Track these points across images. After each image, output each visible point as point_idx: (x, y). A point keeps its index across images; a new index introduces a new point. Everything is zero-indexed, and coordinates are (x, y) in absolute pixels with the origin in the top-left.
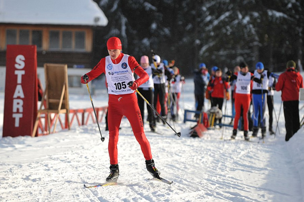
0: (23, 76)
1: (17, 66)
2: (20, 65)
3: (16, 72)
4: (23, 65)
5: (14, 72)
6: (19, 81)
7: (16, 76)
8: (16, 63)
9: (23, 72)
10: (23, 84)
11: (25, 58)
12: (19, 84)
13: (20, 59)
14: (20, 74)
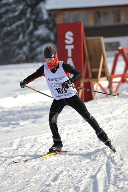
0: (72, 50)
1: (67, 42)
2: (69, 40)
3: (67, 47)
4: (72, 40)
5: (64, 47)
6: (70, 54)
7: (67, 50)
8: (66, 39)
9: (72, 47)
10: (73, 57)
11: (73, 34)
12: (70, 57)
13: (69, 36)
14: (69, 48)
